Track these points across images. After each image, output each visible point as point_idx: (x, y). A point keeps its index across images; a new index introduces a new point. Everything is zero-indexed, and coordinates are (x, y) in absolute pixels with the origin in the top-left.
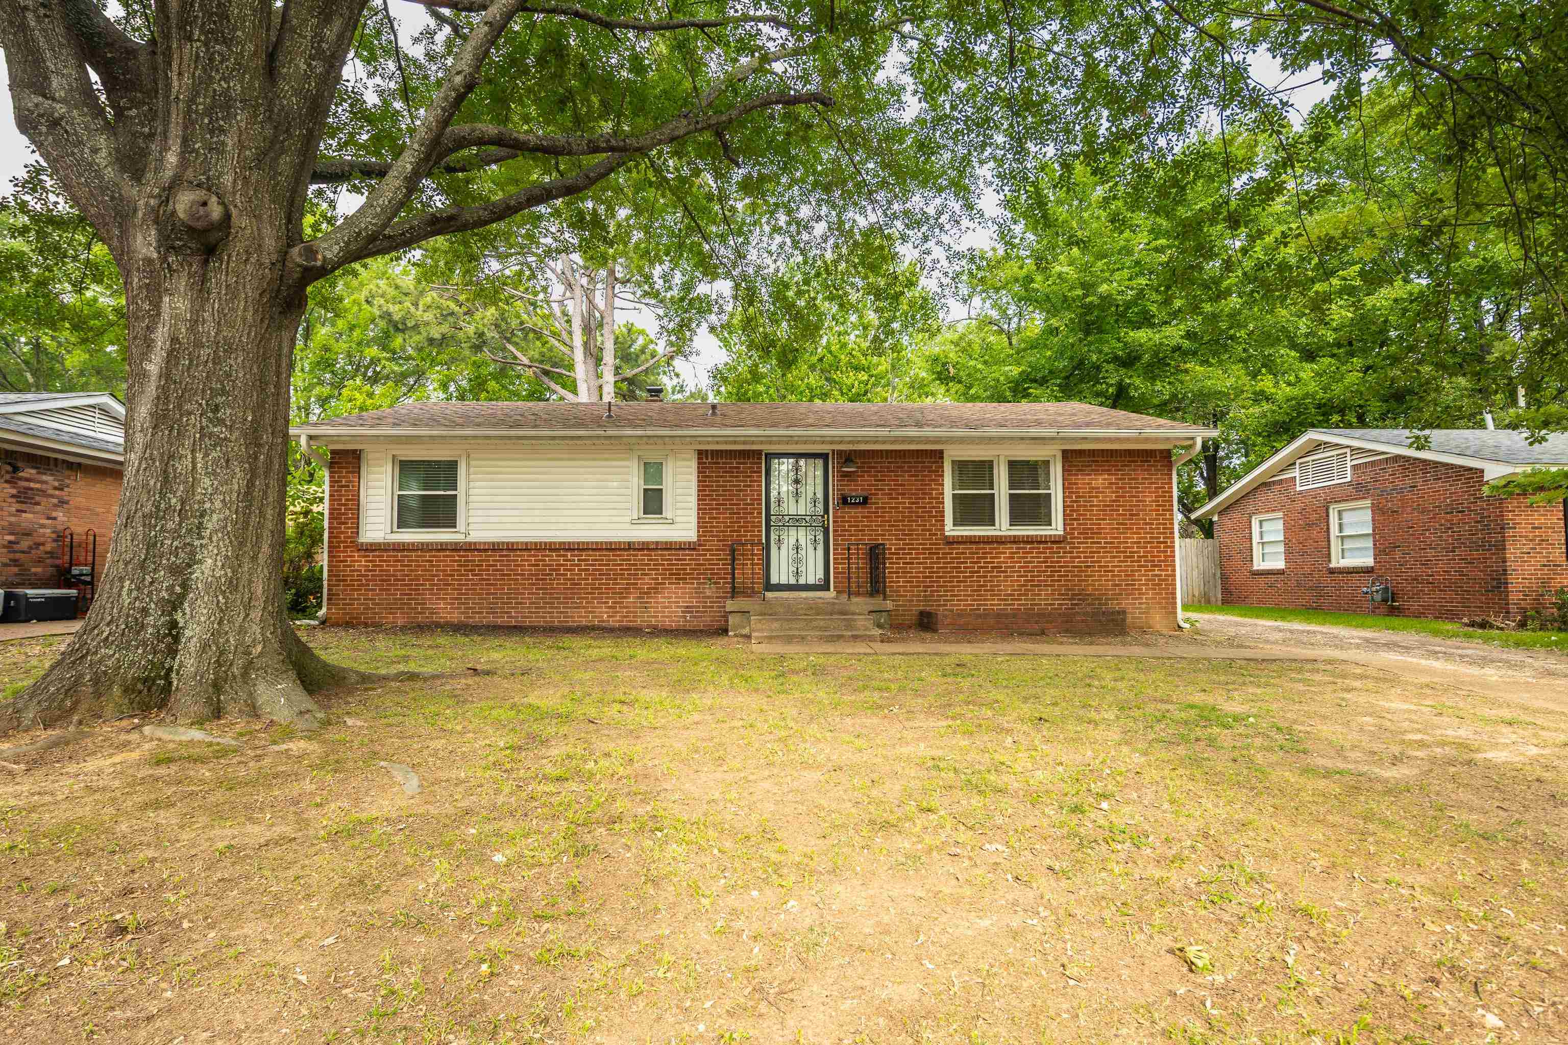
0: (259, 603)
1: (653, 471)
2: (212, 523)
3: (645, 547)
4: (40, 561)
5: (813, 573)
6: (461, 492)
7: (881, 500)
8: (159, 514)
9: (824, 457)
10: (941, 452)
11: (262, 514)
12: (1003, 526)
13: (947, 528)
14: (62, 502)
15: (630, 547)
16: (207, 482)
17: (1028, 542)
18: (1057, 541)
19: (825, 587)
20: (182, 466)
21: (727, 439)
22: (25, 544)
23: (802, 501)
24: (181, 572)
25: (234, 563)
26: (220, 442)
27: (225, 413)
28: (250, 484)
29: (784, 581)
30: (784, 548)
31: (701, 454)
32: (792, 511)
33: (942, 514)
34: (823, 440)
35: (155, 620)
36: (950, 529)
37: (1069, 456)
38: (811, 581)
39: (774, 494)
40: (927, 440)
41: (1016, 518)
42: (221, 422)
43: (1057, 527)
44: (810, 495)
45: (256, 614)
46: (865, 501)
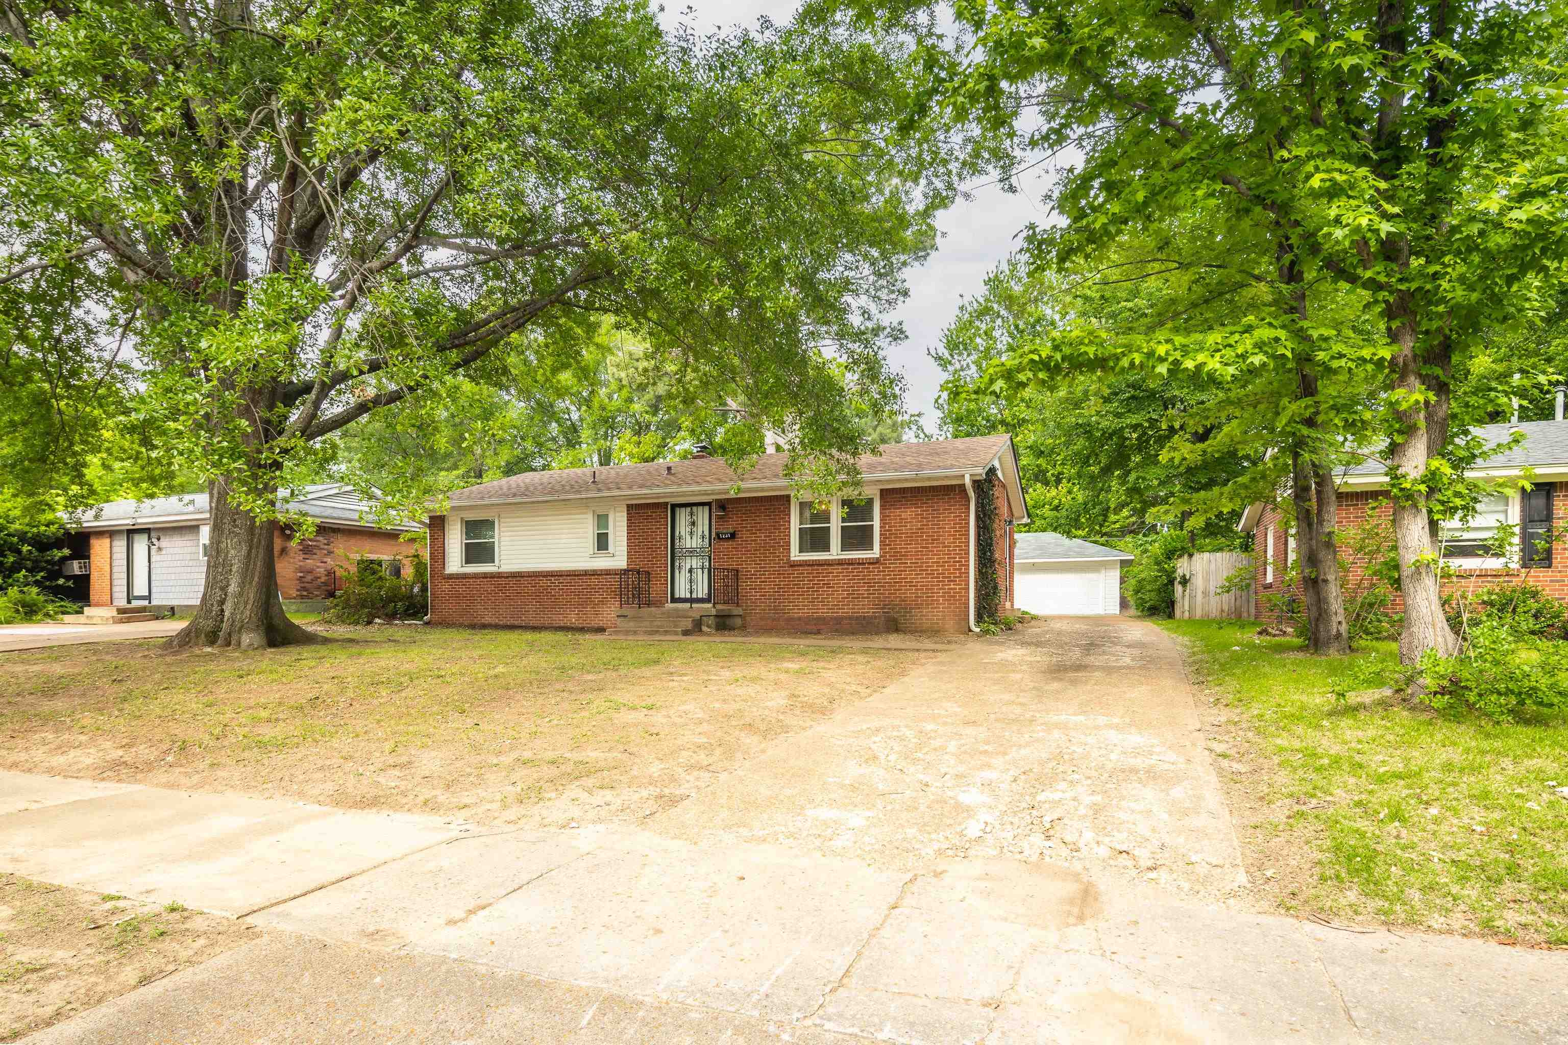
0: (251, 602)
1: (602, 520)
2: (234, 569)
3: (595, 573)
4: (319, 588)
5: (702, 590)
6: (496, 540)
7: (744, 535)
8: (216, 566)
9: (708, 504)
10: (788, 497)
11: (255, 564)
12: (835, 552)
13: (792, 555)
14: (330, 553)
15: (586, 573)
16: (232, 552)
17: (849, 564)
18: (876, 562)
19: (708, 600)
20: (223, 546)
21: (645, 496)
22: (309, 578)
23: (694, 538)
24: (224, 589)
25: (242, 585)
26: (237, 534)
27: (238, 522)
28: (249, 552)
29: (683, 596)
30: (683, 572)
31: (629, 507)
32: (688, 546)
33: (788, 544)
34: (706, 493)
35: (216, 608)
36: (795, 555)
37: (884, 493)
38: (700, 596)
39: (677, 533)
40: (779, 489)
41: (846, 545)
42: (237, 526)
43: (876, 552)
44: (700, 533)
45: (249, 607)
46: (733, 536)
